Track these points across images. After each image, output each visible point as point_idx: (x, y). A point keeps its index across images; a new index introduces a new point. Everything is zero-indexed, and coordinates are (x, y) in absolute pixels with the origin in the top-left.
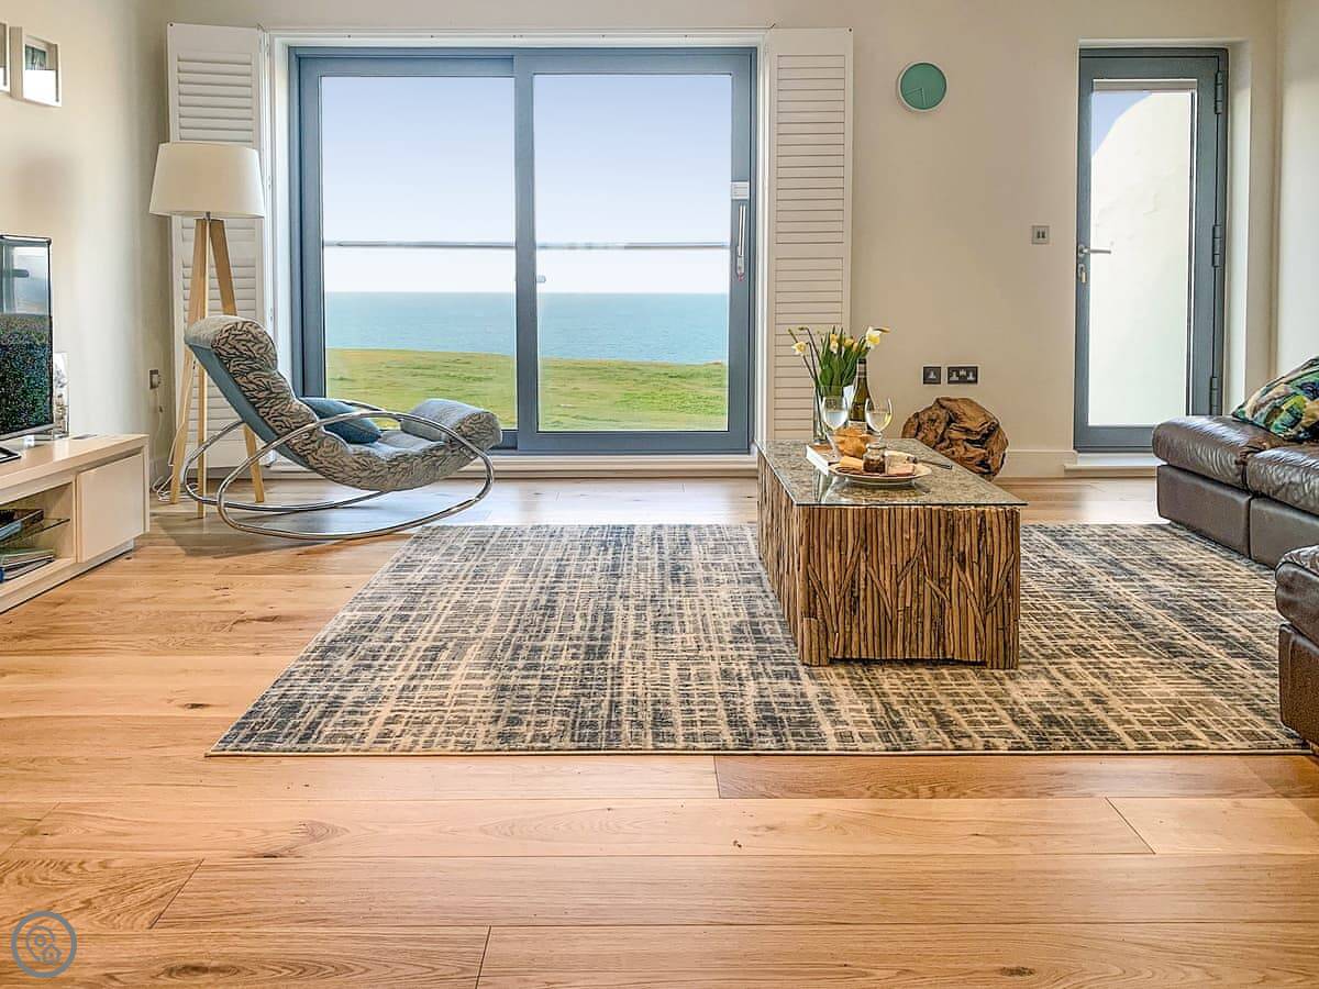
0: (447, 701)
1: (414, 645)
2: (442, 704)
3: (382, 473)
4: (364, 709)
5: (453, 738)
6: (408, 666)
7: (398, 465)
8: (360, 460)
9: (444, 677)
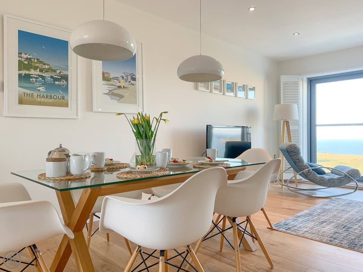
0: (321, 231)
1: (318, 220)
2: (320, 232)
3: (326, 182)
4: (301, 228)
5: (318, 238)
6: (315, 223)
7: (331, 181)
8: (321, 178)
9: (323, 227)
